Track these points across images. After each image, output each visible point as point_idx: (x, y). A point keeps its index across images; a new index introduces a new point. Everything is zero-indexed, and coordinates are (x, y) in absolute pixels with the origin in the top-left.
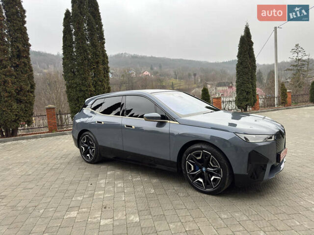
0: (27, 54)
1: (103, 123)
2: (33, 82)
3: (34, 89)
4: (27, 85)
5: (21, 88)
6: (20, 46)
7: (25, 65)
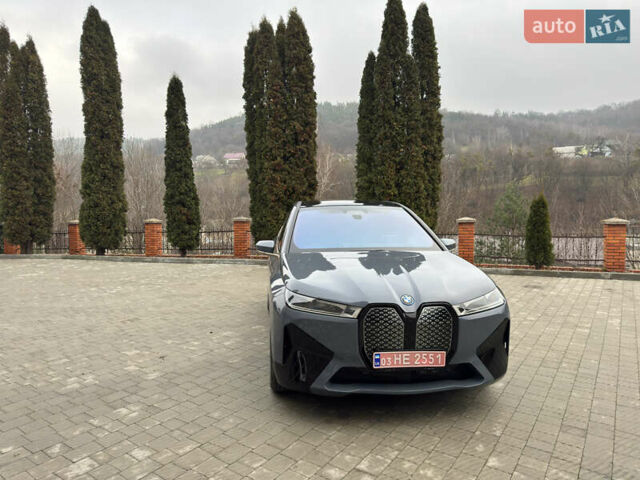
0: (307, 138)
2: (315, 179)
3: (315, 189)
4: (302, 184)
5: (293, 189)
6: (298, 126)
7: (303, 153)
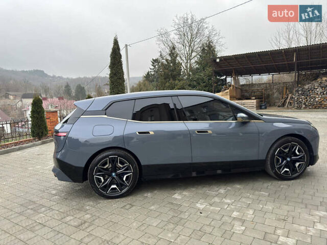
1: (152, 133)
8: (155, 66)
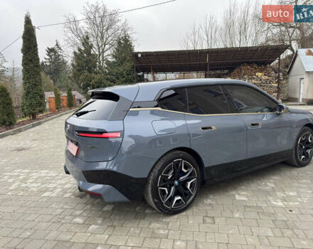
8: (50, 56)
